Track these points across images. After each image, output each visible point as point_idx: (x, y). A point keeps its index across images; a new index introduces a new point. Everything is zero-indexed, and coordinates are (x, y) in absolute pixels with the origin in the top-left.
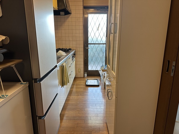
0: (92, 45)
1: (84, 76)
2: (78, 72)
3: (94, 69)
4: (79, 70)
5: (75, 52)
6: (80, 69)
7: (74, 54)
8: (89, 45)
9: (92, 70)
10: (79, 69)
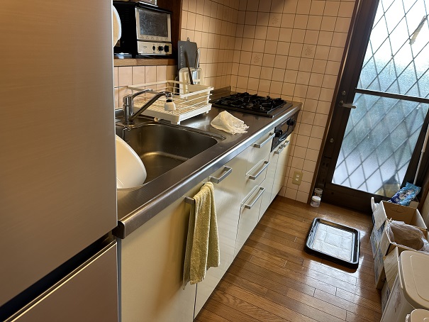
0: (370, 96)
1: (310, 200)
2: (291, 180)
3: (355, 183)
4: (295, 177)
5: (296, 115)
6: (301, 175)
7: (291, 123)
8: (357, 95)
9: (346, 184)
10: (298, 173)
